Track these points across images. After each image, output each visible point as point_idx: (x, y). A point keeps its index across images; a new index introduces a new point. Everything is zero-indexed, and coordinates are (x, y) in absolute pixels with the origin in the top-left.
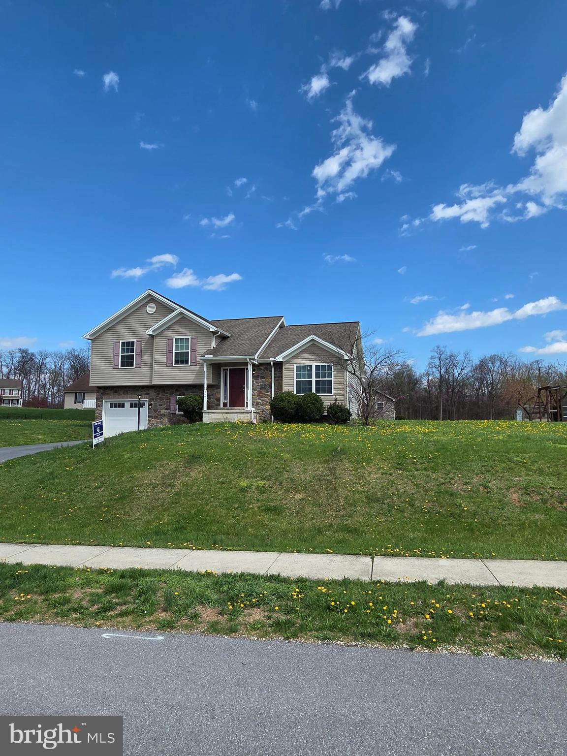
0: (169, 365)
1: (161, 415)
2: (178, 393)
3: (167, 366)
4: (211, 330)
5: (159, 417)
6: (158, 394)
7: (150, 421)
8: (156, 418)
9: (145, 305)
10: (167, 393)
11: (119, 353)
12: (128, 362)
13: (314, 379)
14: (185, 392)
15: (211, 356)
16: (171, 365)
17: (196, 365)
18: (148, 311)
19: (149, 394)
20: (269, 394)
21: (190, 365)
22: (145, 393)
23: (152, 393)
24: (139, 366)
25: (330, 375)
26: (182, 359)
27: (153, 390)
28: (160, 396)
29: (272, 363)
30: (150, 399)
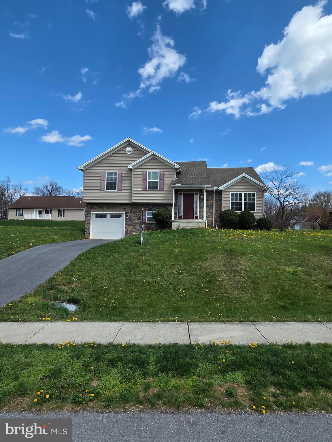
0: (144, 189)
1: (135, 223)
2: (147, 209)
3: (142, 190)
4: (176, 167)
5: (133, 224)
6: (133, 209)
7: (127, 227)
8: (131, 225)
9: (125, 148)
10: (139, 209)
11: (105, 180)
12: (111, 186)
13: (243, 202)
14: (152, 208)
15: (180, 184)
16: (145, 189)
17: (164, 190)
18: (127, 152)
19: (125, 209)
20: (211, 210)
21: (159, 190)
22: (123, 208)
23: (128, 208)
24: (120, 190)
25: (253, 200)
26: (153, 186)
27: (129, 206)
28: (134, 210)
29: (215, 191)
30: (127, 212)
